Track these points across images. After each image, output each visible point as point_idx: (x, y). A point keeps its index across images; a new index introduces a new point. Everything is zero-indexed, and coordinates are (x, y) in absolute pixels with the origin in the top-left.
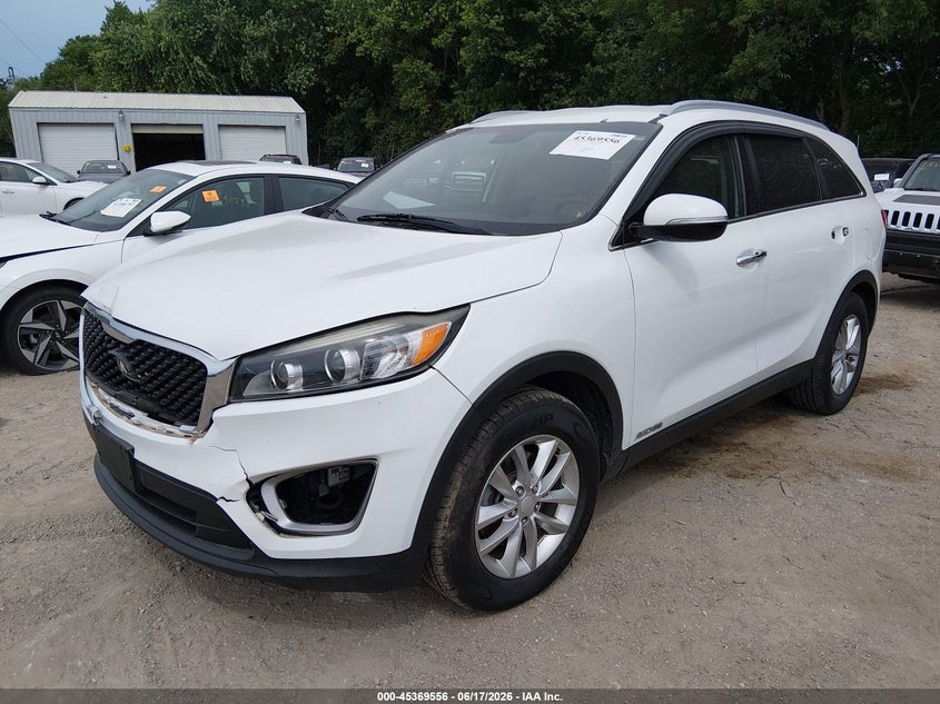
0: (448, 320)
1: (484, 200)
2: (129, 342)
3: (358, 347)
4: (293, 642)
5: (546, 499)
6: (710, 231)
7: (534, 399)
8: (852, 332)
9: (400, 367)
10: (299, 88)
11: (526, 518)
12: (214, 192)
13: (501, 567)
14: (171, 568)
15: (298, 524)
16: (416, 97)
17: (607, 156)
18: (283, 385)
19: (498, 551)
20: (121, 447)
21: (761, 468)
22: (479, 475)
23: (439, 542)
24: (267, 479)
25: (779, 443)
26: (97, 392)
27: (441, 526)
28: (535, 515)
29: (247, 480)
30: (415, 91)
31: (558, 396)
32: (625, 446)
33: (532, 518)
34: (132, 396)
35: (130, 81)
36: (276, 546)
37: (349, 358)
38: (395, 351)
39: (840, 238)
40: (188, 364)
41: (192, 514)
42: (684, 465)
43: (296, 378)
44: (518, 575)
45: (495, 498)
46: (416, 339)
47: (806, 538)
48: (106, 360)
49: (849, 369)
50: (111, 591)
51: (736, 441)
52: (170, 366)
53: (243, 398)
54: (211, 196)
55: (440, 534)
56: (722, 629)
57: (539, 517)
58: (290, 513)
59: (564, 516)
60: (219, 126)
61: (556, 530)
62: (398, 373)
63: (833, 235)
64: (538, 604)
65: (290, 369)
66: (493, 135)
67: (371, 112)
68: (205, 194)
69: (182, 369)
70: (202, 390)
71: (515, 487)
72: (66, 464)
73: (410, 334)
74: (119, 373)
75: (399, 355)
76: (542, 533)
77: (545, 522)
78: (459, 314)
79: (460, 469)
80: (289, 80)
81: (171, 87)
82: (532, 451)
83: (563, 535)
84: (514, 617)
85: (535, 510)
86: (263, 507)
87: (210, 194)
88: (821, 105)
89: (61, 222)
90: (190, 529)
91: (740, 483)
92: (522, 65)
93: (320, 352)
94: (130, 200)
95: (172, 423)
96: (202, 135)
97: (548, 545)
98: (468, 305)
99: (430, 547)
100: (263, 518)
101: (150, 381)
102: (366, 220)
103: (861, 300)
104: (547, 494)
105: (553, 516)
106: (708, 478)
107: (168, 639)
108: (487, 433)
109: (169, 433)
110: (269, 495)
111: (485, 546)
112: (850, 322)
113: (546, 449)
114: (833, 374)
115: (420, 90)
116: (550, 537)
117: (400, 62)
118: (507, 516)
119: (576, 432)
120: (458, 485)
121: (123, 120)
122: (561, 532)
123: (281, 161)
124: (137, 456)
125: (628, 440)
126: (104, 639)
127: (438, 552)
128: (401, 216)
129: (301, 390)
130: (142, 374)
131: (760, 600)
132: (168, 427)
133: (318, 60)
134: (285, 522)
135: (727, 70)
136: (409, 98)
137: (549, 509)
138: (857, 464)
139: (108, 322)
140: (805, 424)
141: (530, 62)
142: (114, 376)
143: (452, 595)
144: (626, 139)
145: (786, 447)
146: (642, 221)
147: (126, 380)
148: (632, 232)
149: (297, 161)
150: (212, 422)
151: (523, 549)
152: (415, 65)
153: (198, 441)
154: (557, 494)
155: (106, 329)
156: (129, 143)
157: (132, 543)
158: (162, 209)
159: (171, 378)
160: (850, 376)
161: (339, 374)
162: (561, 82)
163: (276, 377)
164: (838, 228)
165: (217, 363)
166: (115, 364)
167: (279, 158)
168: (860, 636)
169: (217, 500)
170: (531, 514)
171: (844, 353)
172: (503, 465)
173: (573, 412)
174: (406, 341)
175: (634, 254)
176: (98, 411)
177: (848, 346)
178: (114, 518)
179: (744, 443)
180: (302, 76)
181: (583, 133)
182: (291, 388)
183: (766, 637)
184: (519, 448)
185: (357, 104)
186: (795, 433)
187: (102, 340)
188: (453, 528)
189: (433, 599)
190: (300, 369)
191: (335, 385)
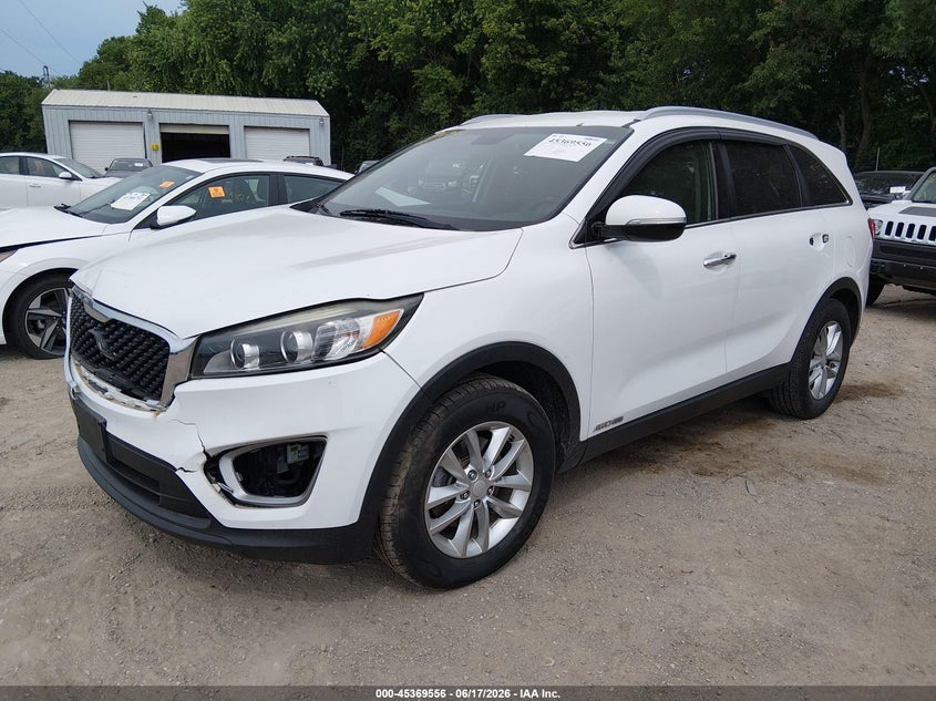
0: (401, 307)
1: (474, 201)
2: (104, 320)
3: (311, 329)
4: (249, 611)
5: (500, 484)
6: (668, 232)
7: (488, 386)
8: (833, 339)
9: (351, 350)
10: (319, 91)
11: (478, 501)
12: (220, 188)
13: (453, 547)
14: (145, 538)
15: (253, 496)
16: (438, 103)
17: (577, 159)
18: (240, 363)
19: (450, 531)
20: (95, 420)
21: (729, 467)
22: (428, 456)
23: (388, 519)
24: (224, 452)
25: (752, 445)
26: (79, 370)
27: (391, 504)
28: (487, 498)
29: (204, 452)
30: (436, 96)
31: (512, 385)
32: (583, 437)
33: (484, 501)
34: (108, 373)
35: (161, 80)
36: (229, 516)
37: (302, 340)
38: (349, 334)
39: (819, 245)
40: (154, 342)
41: (155, 483)
42: (654, 462)
43: (252, 358)
44: (468, 555)
45: (448, 480)
46: (367, 324)
47: (761, 534)
48: (88, 339)
49: (830, 375)
50: (86, 557)
51: (710, 441)
52: (140, 343)
53: (203, 374)
54: (217, 192)
55: (390, 511)
56: (662, 613)
57: (491, 500)
58: (245, 485)
59: (519, 501)
60: (245, 127)
61: (510, 514)
62: (350, 355)
63: (812, 241)
64: (489, 584)
65: (247, 348)
66: (475, 137)
67: (395, 115)
68: (212, 190)
69: (149, 347)
70: (165, 367)
71: (467, 471)
72: (59, 441)
73: (361, 319)
74: (98, 351)
75: (352, 338)
76: (494, 517)
77: (498, 505)
78: (412, 303)
79: (410, 450)
80: (310, 82)
81: (198, 89)
82: (486, 436)
83: (517, 519)
84: (463, 595)
85: (488, 494)
86: (220, 479)
87: (216, 190)
88: (842, 117)
89: (73, 214)
90: (155, 498)
91: (706, 480)
92: (544, 73)
93: (277, 333)
94: (139, 195)
95: (141, 398)
96: (228, 136)
97: (501, 529)
98: (422, 294)
99: (380, 522)
100: (219, 489)
101: (122, 359)
102: (347, 214)
103: (843, 307)
104: (500, 479)
105: (508, 501)
106: (674, 474)
107: (132, 603)
108: (438, 417)
109: (137, 407)
110: (226, 468)
111: (435, 526)
112: (832, 328)
113: (499, 435)
114: (811, 379)
115: (442, 96)
116: (504, 521)
117: (422, 68)
118: (458, 498)
119: (531, 422)
120: (408, 465)
121: (152, 119)
122: (514, 516)
123: (304, 162)
124: (109, 429)
125: (586, 432)
126: (73, 601)
127: (388, 528)
128: (379, 211)
129: (258, 368)
130: (117, 352)
131: (705, 588)
132: (137, 402)
133: (341, 65)
134: (239, 493)
135: (744, 80)
136: (429, 103)
137: (503, 493)
138: (826, 466)
139: (90, 304)
140: (784, 426)
141: (552, 70)
142: (94, 354)
143: (401, 570)
144: (597, 142)
145: (757, 449)
146: (604, 221)
147: (104, 358)
148: (594, 231)
149: (319, 163)
150: (174, 397)
151: (475, 531)
152: (436, 72)
153: (162, 414)
154: (511, 480)
155: (88, 309)
156: (158, 142)
157: (112, 515)
158: (170, 203)
159: (140, 355)
160: (830, 382)
161: (293, 355)
162: (583, 90)
163: (235, 356)
164: (818, 234)
165: (179, 342)
166: (95, 343)
167: (302, 160)
168: (797, 626)
169: (176, 470)
170: (483, 497)
171: (824, 360)
172: (453, 449)
173: (526, 400)
174: (358, 326)
175: (596, 251)
176: (77, 387)
177: (829, 351)
178: (97, 492)
179: (717, 443)
180: (322, 79)
181: (558, 136)
182: (248, 367)
183: (703, 623)
184: (471, 433)
185: (381, 108)
186: (770, 436)
187: (84, 321)
188: (401, 506)
189: (387, 576)
190: (256, 349)
191: (290, 366)
